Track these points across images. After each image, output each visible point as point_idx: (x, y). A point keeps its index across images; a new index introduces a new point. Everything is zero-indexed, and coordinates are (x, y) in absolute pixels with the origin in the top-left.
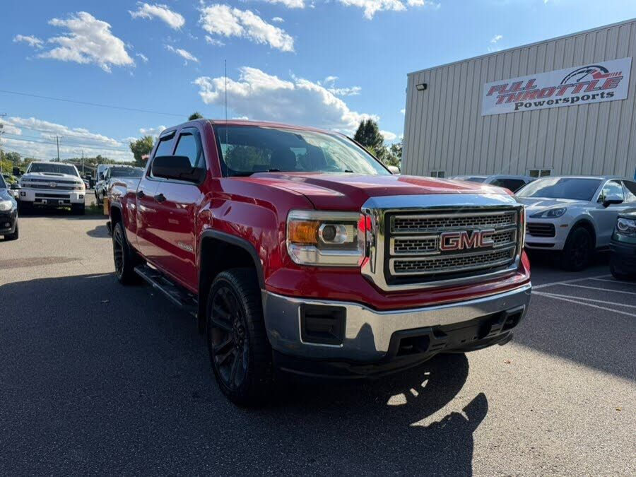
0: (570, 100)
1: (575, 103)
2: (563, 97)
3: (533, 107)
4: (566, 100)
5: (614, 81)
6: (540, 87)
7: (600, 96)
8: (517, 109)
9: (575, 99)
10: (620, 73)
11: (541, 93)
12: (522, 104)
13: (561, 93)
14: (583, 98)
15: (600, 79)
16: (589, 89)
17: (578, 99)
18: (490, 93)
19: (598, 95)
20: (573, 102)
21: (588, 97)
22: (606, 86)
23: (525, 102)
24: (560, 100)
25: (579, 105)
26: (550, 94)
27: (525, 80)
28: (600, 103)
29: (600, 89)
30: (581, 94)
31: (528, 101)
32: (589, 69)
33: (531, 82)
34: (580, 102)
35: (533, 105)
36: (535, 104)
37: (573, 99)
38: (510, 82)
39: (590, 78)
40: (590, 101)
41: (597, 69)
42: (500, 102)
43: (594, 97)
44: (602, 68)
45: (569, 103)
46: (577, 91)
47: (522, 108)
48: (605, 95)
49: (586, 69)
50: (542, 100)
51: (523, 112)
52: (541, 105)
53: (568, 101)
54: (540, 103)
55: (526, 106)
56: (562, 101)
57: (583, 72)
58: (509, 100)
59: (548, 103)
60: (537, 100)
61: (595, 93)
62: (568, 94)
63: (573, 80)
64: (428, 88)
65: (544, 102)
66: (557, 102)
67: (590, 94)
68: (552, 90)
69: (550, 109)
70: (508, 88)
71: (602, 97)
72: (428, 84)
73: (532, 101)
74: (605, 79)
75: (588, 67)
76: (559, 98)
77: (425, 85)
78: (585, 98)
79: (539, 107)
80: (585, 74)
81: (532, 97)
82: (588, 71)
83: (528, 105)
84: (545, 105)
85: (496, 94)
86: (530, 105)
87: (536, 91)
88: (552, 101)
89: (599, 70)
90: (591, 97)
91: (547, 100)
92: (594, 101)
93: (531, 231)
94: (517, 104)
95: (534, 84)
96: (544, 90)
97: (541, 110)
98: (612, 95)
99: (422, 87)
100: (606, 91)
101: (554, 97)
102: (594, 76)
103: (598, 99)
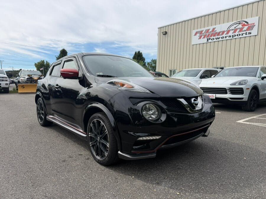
0: (232, 36)
1: (234, 38)
2: (228, 35)
3: (215, 40)
4: (230, 36)
5: (251, 27)
6: (218, 31)
7: (245, 34)
8: (208, 41)
9: (234, 36)
10: (254, 23)
11: (219, 34)
12: (210, 39)
13: (227, 33)
14: (237, 35)
15: (245, 27)
16: (240, 31)
17: (235, 35)
18: (196, 34)
19: (244, 34)
20: (233, 37)
21: (240, 35)
22: (248, 29)
23: (211, 38)
24: (227, 36)
25: (236, 38)
26: (223, 34)
27: (211, 28)
28: (245, 37)
29: (245, 31)
30: (236, 33)
31: (212, 37)
32: (240, 22)
33: (214, 29)
34: (236, 37)
35: (215, 39)
36: (216, 38)
37: (233, 36)
38: (204, 29)
39: (240, 26)
40: (241, 36)
41: (243, 22)
42: (200, 38)
43: (242, 35)
44: (246, 22)
45: (231, 38)
46: (235, 32)
47: (210, 41)
48: (247, 34)
49: (238, 22)
50: (219, 37)
51: (211, 42)
52: (218, 39)
53: (231, 37)
54: (218, 38)
55: (212, 39)
56: (228, 37)
57: (237, 24)
58: (204, 37)
59: (222, 38)
60: (217, 37)
61: (243, 33)
62: (231, 33)
63: (233, 28)
64: (167, 33)
65: (220, 38)
66: (226, 37)
67: (241, 33)
68: (223, 32)
69: (223, 40)
70: (203, 32)
71: (246, 34)
72: (167, 32)
73: (214, 37)
74: (247, 26)
75: (239, 22)
76: (226, 35)
77: (166, 32)
78: (239, 35)
79: (218, 40)
80: (238, 24)
81: (214, 36)
82: (239, 23)
83: (213, 39)
84: (221, 39)
85: (198, 35)
86: (214, 39)
87: (216, 33)
88: (224, 37)
89: (244, 22)
90: (241, 35)
91: (221, 36)
92: (242, 36)
93: (231, 92)
94: (208, 39)
95: (215, 30)
96: (220, 33)
97: (218, 41)
98: (251, 33)
99: (165, 33)
100: (248, 32)
101: (224, 35)
102: (242, 26)
103: (244, 35)
